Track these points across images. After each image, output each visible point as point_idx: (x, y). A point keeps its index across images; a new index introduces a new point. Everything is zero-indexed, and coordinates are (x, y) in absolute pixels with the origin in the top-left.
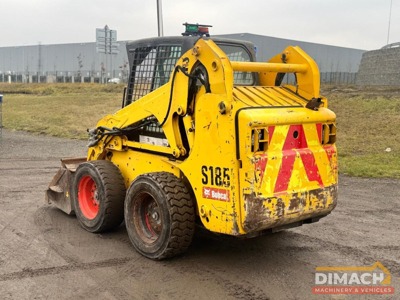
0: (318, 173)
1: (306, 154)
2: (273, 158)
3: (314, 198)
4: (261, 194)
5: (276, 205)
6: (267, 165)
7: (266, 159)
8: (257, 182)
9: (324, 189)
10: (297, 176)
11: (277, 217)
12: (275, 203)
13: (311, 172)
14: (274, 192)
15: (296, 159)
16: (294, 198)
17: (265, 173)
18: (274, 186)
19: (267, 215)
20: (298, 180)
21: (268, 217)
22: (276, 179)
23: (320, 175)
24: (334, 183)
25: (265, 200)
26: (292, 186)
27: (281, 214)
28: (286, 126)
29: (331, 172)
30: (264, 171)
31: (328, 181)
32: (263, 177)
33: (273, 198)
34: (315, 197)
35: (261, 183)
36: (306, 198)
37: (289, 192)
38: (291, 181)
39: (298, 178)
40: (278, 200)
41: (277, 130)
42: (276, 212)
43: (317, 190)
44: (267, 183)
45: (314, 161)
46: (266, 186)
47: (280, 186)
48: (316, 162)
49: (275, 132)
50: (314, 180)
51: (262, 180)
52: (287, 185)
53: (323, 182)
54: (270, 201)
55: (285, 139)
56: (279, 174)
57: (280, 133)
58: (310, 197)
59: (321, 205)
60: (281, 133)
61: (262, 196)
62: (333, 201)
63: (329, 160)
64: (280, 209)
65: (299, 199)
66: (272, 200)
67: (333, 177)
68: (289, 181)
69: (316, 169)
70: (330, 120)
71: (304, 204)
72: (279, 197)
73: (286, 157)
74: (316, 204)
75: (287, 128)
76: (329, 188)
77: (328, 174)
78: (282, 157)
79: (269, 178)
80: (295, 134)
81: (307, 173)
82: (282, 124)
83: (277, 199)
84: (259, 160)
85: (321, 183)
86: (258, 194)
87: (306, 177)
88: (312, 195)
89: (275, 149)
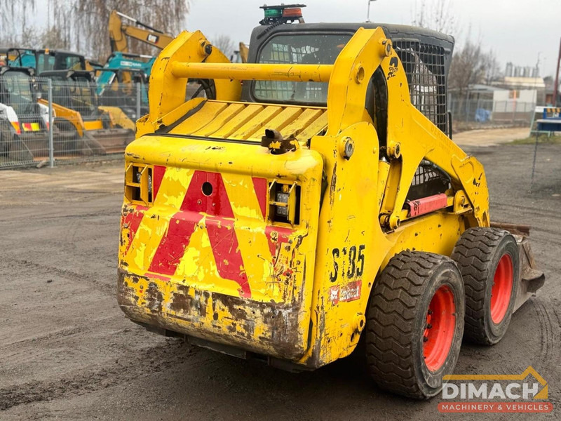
0: (241, 268)
1: (219, 227)
2: (153, 217)
3: (223, 310)
4: (126, 264)
5: (147, 291)
6: (142, 223)
7: (141, 216)
8: (122, 245)
9: (247, 302)
10: (194, 258)
11: (148, 309)
12: (146, 287)
13: (226, 262)
14: (149, 270)
15: (197, 229)
16: (181, 292)
17: (137, 235)
18: (150, 260)
19: (133, 300)
20: (197, 267)
21: (133, 303)
22: (154, 251)
23: (245, 274)
24: (277, 301)
25: (129, 275)
26: (184, 273)
27: (155, 308)
28: (188, 170)
29: (273, 276)
30: (135, 232)
31: (263, 291)
32: (132, 240)
33: (142, 277)
34: (226, 308)
35: (128, 248)
36: (206, 301)
37: (176, 279)
38: (182, 262)
39: (197, 263)
40: (150, 285)
41: (170, 173)
42: (147, 302)
43: (231, 297)
44: (137, 250)
45: (236, 244)
46: (136, 256)
47: (160, 264)
48: (239, 248)
49: (166, 175)
50: (230, 278)
51: (130, 244)
52: (175, 268)
53: (252, 289)
54: (136, 280)
55: (186, 192)
56: (160, 245)
57: (176, 180)
58: (214, 305)
59: (239, 329)
60: (178, 181)
61: (126, 268)
62: (270, 334)
63: (273, 253)
64: (154, 300)
65: (189, 297)
66: (140, 280)
67: (276, 289)
68: (179, 262)
69: (237, 260)
70: (286, 176)
71: (202, 311)
72: (152, 280)
73: (178, 222)
74: (229, 323)
75: (188, 174)
76: (262, 305)
77: (265, 279)
78: (169, 220)
79: (143, 245)
80: (207, 188)
81: (218, 261)
82: (179, 166)
83: (148, 282)
84: (129, 212)
85: (246, 288)
86: (122, 263)
87: (214, 268)
88: (219, 303)
89: (167, 204)
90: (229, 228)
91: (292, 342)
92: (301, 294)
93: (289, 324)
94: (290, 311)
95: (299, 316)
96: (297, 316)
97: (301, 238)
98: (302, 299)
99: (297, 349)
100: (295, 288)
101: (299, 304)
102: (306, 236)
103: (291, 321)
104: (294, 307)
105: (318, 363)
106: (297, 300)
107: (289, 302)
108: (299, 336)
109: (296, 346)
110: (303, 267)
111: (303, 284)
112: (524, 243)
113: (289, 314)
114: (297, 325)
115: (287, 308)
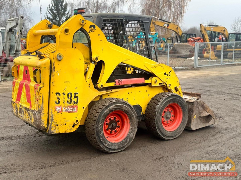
0: (30, 98)
1: (27, 85)
2: (17, 82)
6: (15, 84)
7: (15, 82)
10: (23, 96)
13: (28, 97)
15: (24, 86)
16: (21, 107)
20: (24, 99)
22: (17, 94)
23: (31, 101)
26: (21, 101)
29: (35, 101)
34: (27, 113)
36: (24, 110)
37: (20, 103)
43: (28, 109)
46: (14, 95)
48: (30, 92)
50: (29, 102)
52: (20, 99)
53: (32, 106)
55: (23, 73)
56: (18, 91)
59: (30, 119)
63: (35, 93)
65: (22, 109)
68: (21, 97)
69: (30, 96)
70: (37, 67)
71: (24, 114)
76: (33, 111)
78: (19, 83)
87: (26, 99)
88: (26, 111)
89: (20, 78)
90: (29, 85)
91: (39, 124)
92: (42, 107)
93: (38, 117)
94: (38, 113)
95: (41, 115)
96: (40, 115)
97: (41, 88)
98: (42, 109)
99: (42, 127)
100: (39, 105)
101: (41, 111)
102: (42, 87)
103: (38, 116)
104: (39, 112)
105: (50, 132)
106: (40, 109)
107: (37, 110)
108: (42, 122)
109: (41, 125)
110: (42, 98)
111: (43, 104)
112: (198, 101)
113: (38, 114)
114: (41, 118)
115: (37, 112)
